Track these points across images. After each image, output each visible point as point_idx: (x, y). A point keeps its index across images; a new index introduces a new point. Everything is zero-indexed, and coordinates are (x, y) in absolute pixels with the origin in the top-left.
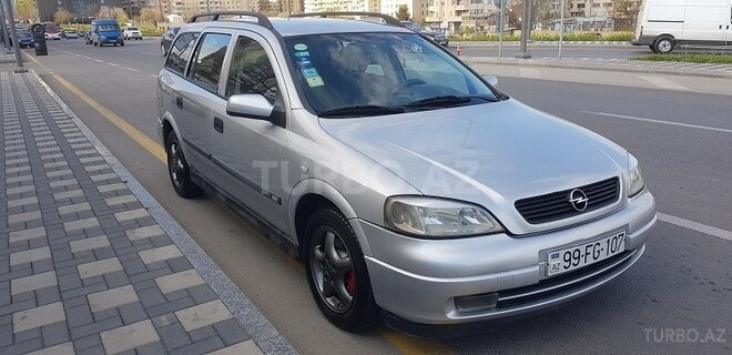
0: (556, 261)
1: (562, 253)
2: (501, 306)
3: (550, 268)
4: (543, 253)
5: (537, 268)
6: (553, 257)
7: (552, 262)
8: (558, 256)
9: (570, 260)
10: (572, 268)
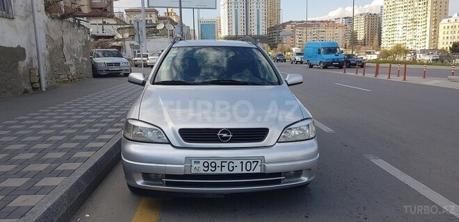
0: (197, 165)
1: (202, 162)
2: (168, 184)
3: (193, 168)
4: (188, 159)
5: (183, 166)
6: (195, 162)
7: (194, 165)
8: (199, 162)
9: (208, 167)
10: (209, 172)
